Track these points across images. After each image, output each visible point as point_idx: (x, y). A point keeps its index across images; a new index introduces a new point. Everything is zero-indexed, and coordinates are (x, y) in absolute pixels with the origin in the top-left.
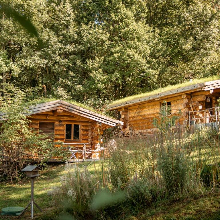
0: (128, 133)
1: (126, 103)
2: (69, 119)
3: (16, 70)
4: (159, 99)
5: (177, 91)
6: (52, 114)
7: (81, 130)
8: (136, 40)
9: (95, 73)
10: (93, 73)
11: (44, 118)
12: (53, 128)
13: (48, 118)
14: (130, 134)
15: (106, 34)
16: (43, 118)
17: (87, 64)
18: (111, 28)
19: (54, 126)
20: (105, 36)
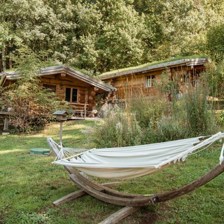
0: (115, 101)
1: (115, 75)
2: (69, 83)
3: (19, 40)
4: (146, 72)
5: (163, 65)
6: (54, 78)
7: (79, 94)
8: (126, 21)
9: (88, 47)
10: (86, 48)
11: (48, 81)
12: (55, 90)
13: (50, 81)
14: (117, 101)
15: (99, 13)
16: (46, 81)
17: (81, 39)
18: (104, 9)
19: (56, 89)
20: (98, 16)
